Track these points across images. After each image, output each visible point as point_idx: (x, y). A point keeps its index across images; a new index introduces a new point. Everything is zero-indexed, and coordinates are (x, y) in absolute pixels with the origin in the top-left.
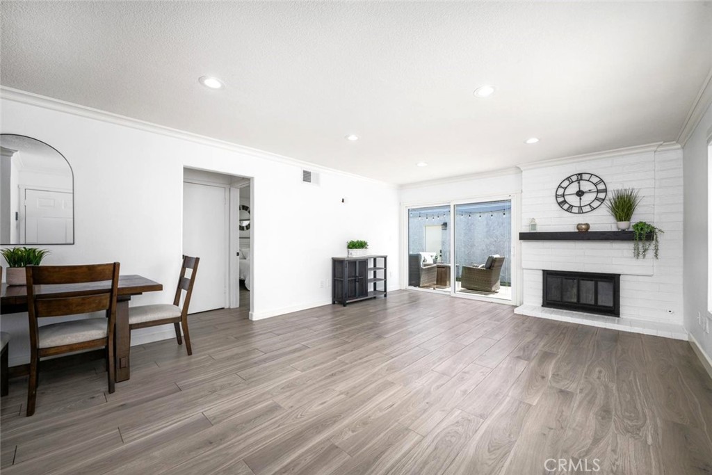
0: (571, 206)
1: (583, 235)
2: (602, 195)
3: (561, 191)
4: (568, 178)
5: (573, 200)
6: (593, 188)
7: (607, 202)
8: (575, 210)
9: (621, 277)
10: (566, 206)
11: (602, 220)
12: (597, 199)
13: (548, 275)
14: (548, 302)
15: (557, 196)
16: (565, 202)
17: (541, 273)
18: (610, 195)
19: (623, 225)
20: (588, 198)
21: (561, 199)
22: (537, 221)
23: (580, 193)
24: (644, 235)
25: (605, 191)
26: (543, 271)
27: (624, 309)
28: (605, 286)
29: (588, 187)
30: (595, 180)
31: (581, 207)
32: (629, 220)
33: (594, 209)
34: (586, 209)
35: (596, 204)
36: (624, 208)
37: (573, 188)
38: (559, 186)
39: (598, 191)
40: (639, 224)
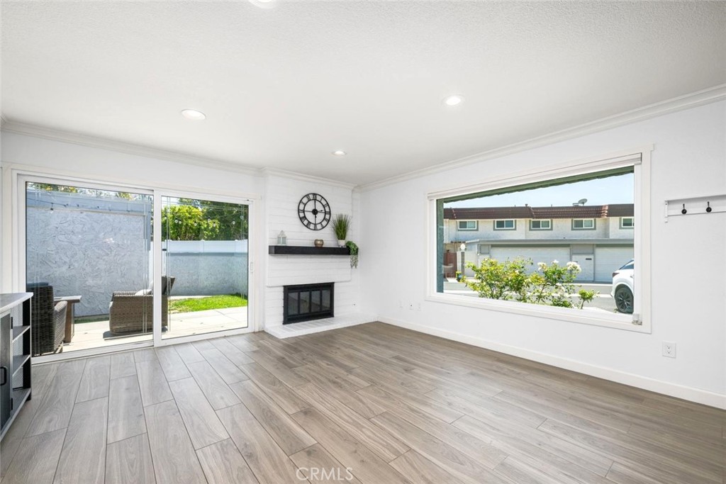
0: (309, 223)
2: (328, 217)
3: (302, 207)
4: (307, 196)
5: (310, 216)
6: (322, 209)
7: (331, 222)
8: (311, 226)
9: (335, 284)
10: (306, 222)
11: (327, 237)
12: (324, 219)
13: (288, 290)
14: (289, 319)
15: (299, 211)
16: (305, 218)
17: (282, 289)
18: (334, 217)
19: (342, 243)
20: (320, 216)
21: (302, 215)
22: (287, 234)
23: (315, 212)
24: (348, 251)
25: (330, 213)
26: (285, 287)
27: (336, 311)
28: (326, 293)
29: (319, 207)
30: (324, 203)
31: (315, 225)
32: (344, 239)
33: (323, 227)
34: (319, 227)
35: (324, 223)
36: (341, 228)
37: (310, 207)
38: (301, 202)
39: (325, 213)
40: (349, 243)
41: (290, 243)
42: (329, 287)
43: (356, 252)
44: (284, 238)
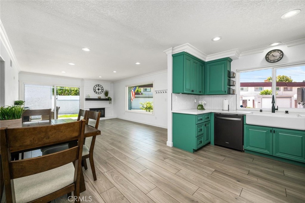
0: (97, 92)
1: (99, 99)
2: (102, 90)
3: (94, 88)
4: (96, 85)
5: (97, 91)
6: (101, 88)
7: (103, 92)
8: (98, 93)
9: (105, 109)
10: (96, 92)
11: (102, 96)
12: (102, 91)
15: (94, 89)
16: (95, 91)
18: (104, 91)
19: (107, 97)
20: (100, 91)
21: (95, 90)
22: (90, 95)
23: (99, 89)
24: (109, 99)
25: (103, 90)
26: (90, 109)
27: (106, 115)
28: (102, 111)
29: (100, 88)
30: (101, 87)
31: (99, 93)
32: (107, 96)
33: (101, 93)
34: (100, 93)
35: (101, 92)
36: (106, 94)
37: (97, 88)
38: (94, 87)
39: (102, 89)
40: (109, 97)
41: (91, 97)
42: (104, 109)
43: (111, 100)
44: (89, 96)
